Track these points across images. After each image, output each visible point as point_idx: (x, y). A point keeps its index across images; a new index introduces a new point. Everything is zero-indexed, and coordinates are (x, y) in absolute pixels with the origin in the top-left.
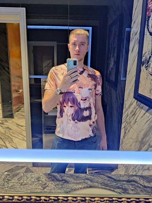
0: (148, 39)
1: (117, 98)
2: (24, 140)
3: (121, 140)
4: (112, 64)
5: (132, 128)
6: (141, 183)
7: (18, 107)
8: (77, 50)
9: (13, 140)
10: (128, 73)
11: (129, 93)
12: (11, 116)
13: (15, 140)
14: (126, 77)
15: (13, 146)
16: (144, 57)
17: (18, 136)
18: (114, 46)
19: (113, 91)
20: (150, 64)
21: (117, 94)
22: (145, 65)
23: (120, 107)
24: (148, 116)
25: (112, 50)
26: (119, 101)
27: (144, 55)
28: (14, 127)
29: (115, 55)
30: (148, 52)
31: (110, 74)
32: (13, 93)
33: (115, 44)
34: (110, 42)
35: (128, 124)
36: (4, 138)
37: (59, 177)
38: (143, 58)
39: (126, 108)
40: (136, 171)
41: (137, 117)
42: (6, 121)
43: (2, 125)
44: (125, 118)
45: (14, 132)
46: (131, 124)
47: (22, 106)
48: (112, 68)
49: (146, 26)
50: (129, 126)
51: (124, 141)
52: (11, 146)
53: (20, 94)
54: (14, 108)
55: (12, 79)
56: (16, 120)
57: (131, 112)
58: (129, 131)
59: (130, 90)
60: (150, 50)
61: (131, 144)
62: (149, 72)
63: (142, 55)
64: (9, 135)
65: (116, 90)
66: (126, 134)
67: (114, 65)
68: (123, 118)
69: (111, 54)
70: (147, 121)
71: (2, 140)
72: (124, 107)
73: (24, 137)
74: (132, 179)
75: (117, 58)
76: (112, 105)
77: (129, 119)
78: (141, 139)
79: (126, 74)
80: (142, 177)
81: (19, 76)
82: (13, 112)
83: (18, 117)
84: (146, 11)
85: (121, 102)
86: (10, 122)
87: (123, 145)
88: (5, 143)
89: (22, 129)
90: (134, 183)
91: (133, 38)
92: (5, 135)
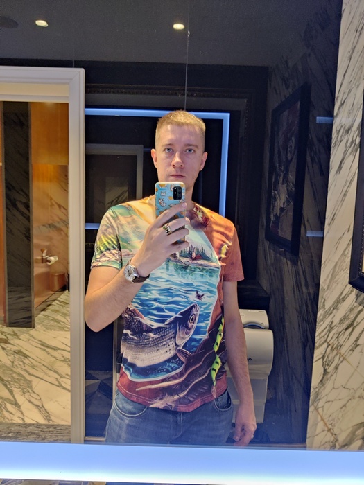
1: (298, 283)
2: (60, 386)
3: (312, 390)
4: (282, 199)
5: (344, 362)
7: (44, 299)
8: (177, 163)
9: (34, 384)
10: (327, 222)
11: (334, 272)
12: (28, 322)
13: (38, 386)
14: (323, 231)
15: (32, 403)
17: (46, 374)
18: (287, 158)
19: (287, 265)
21: (297, 273)
23: (307, 306)
25: (280, 166)
26: (305, 290)
28: (35, 352)
29: (292, 177)
31: (277, 223)
33: (289, 155)
34: (276, 149)
35: (332, 350)
36: (10, 379)
39: (327, 307)
42: (15, 334)
43: (4, 345)
44: (323, 334)
45: (35, 363)
46: (343, 351)
47: (53, 297)
48: (282, 209)
50: (337, 355)
51: (324, 393)
52: (27, 402)
53: (49, 266)
54: (36, 301)
55: (35, 232)
56: (39, 332)
57: (341, 321)
58: (336, 368)
59: (336, 264)
61: (343, 402)
64: (23, 373)
65: (294, 262)
66: (329, 376)
67: (288, 201)
68: (317, 334)
69: (277, 175)
71: (5, 385)
72: (320, 304)
73: (61, 377)
75: (296, 185)
77: (335, 336)
79: (323, 224)
81: (49, 225)
82: (34, 311)
83: (44, 325)
85: (312, 292)
86: (23, 339)
87: (320, 405)
88: (11, 392)
89: (55, 357)
91: (339, 140)
92: (11, 370)
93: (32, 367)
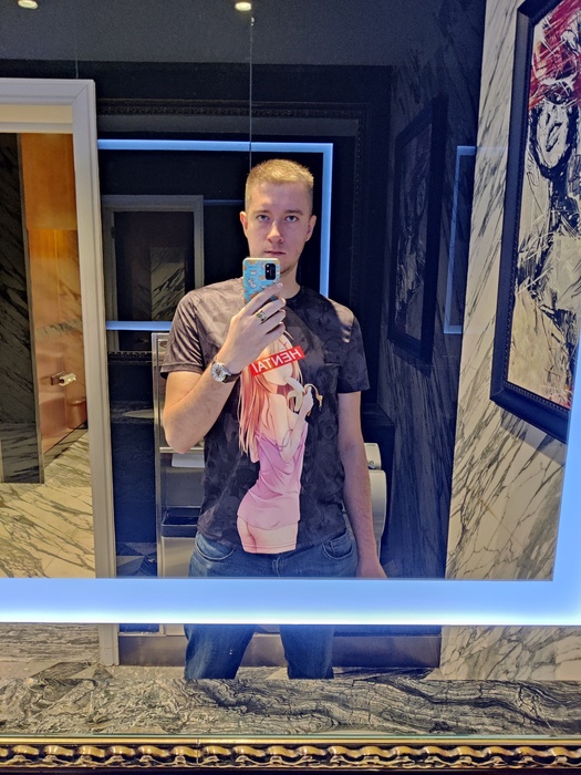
0: (534, 188)
1: (430, 403)
2: (84, 565)
3: (448, 558)
4: (409, 279)
5: (487, 513)
6: (527, 709)
7: (57, 440)
8: (274, 237)
9: (44, 564)
10: (467, 309)
11: (475, 384)
12: (33, 476)
13: (51, 566)
14: (462, 324)
16: (525, 254)
17: (62, 549)
18: (415, 212)
19: (416, 377)
20: (546, 276)
21: (430, 388)
22: (529, 282)
23: (442, 436)
24: (545, 466)
25: (408, 225)
26: (439, 414)
27: (523, 245)
28: (47, 519)
29: (422, 243)
30: (537, 237)
31: (403, 314)
32: (40, 387)
33: (418, 207)
34: (402, 198)
35: (472, 497)
36: (8, 558)
37: (224, 692)
38: (520, 255)
39: (466, 436)
40: (507, 672)
41: (507, 470)
42: (14, 493)
44: (461, 476)
45: (46, 534)
46: (485, 497)
47: (71, 437)
48: (410, 293)
49: (529, 143)
50: (478, 504)
51: (462, 561)
53: (64, 389)
54: (45, 444)
55: (38, 335)
56: (51, 489)
57: (483, 454)
58: (478, 523)
59: (477, 373)
60: (543, 230)
62: (543, 308)
63: (516, 245)
64: (28, 548)
65: (426, 373)
66: (469, 534)
67: (418, 280)
68: (454, 476)
69: (405, 240)
70: (543, 484)
71: (2, 566)
72: (458, 433)
73: (85, 553)
74: (493, 696)
75: (427, 255)
76: (412, 429)
77: (476, 477)
78: (524, 551)
79: (462, 312)
80: (528, 687)
81: (61, 325)
82: (42, 458)
83: (57, 478)
84: (525, 93)
85: (448, 416)
86: (27, 500)
89: (75, 525)
90: (500, 710)
91: (483, 184)
92: (10, 545)
93: (41, 539)
